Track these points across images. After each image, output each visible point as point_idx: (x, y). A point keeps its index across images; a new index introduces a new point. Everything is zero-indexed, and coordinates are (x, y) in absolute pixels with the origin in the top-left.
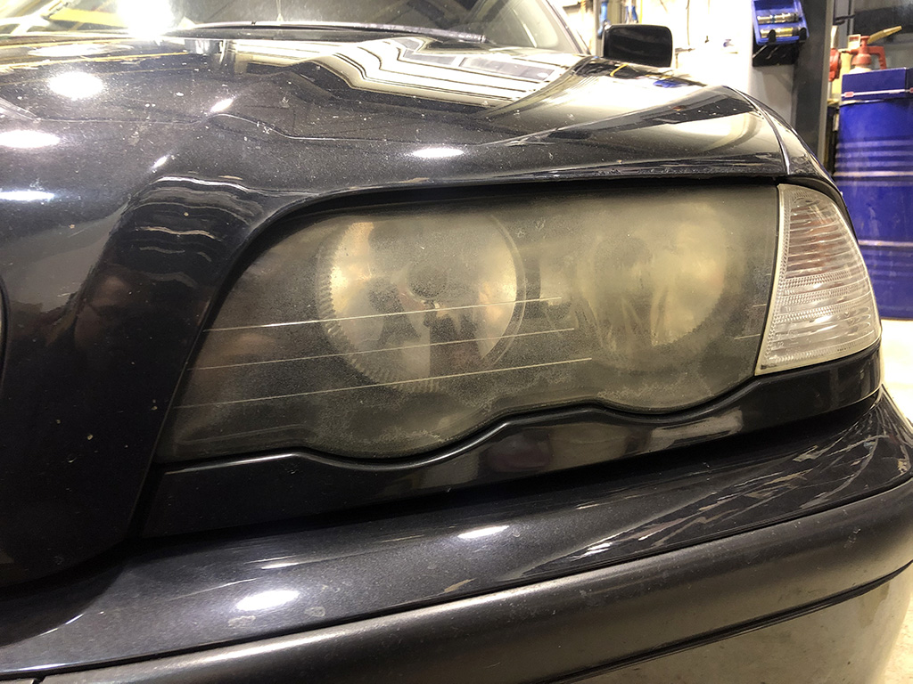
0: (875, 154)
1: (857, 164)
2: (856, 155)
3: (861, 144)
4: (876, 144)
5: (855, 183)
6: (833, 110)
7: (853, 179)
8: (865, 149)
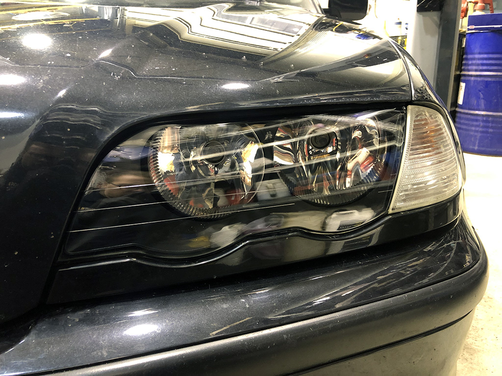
0: (485, 62)
1: (474, 68)
2: (474, 62)
3: (477, 56)
4: (485, 56)
5: (473, 78)
6: (462, 35)
7: (471, 76)
8: (479, 59)
